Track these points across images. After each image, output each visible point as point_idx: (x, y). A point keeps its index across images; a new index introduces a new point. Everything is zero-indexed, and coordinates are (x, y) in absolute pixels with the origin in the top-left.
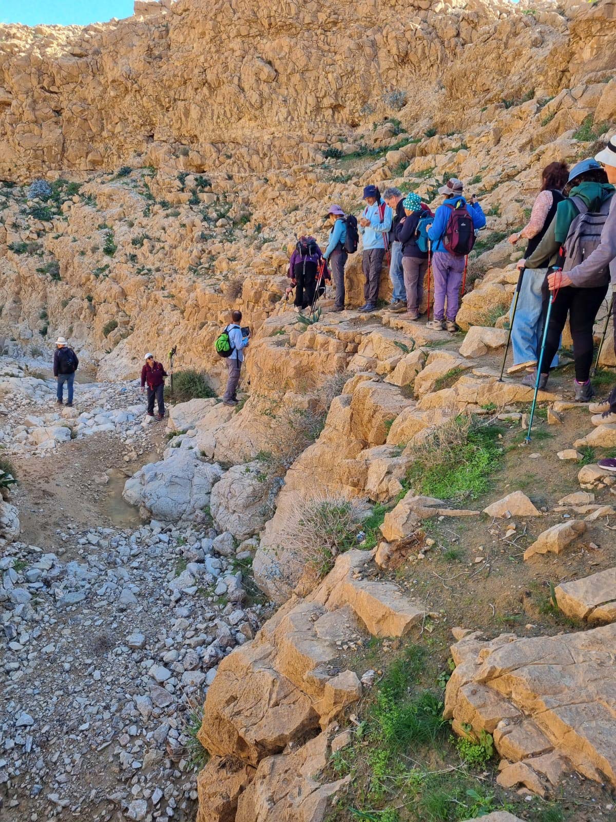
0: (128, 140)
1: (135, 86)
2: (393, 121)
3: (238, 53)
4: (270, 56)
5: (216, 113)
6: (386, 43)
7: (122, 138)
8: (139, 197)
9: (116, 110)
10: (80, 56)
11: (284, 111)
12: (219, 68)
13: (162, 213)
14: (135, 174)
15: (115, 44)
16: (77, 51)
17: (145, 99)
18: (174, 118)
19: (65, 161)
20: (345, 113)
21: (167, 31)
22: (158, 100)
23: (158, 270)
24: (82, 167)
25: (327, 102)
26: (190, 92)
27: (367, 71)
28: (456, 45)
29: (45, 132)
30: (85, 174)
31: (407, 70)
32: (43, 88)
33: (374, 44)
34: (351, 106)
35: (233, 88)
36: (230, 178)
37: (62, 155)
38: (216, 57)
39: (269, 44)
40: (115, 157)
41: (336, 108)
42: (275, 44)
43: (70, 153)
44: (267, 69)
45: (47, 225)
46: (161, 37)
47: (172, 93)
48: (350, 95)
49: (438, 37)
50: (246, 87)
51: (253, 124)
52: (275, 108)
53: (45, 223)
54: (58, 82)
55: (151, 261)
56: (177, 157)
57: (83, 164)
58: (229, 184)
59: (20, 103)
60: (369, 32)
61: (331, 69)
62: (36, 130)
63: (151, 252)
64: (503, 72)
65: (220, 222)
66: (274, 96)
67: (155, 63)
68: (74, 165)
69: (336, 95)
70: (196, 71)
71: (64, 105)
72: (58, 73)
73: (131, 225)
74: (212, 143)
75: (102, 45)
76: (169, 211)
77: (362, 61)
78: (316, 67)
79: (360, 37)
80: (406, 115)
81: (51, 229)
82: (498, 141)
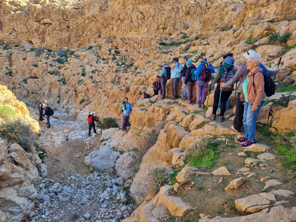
0: (92, 37)
1: (95, 19)
2: (184, 33)
3: (131, 10)
4: (142, 11)
5: (123, 29)
6: (182, 8)
7: (90, 37)
8: (95, 56)
9: (88, 27)
10: (77, 9)
11: (146, 29)
12: (124, 14)
13: (102, 62)
14: (94, 49)
15: (89, 5)
16: (76, 7)
17: (98, 24)
18: (108, 30)
19: (70, 44)
20: (167, 31)
21: (107, 2)
22: (103, 24)
23: (100, 82)
24: (75, 46)
25: (161, 26)
26: (114, 22)
27: (175, 17)
28: (206, 9)
29: (63, 33)
30: (76, 48)
31: (189, 17)
32: (63, 19)
33: (178, 8)
34: (169, 28)
35: (129, 21)
36: (127, 51)
37: (69, 42)
38: (123, 11)
39: (142, 7)
40: (87, 43)
41: (164, 29)
42: (144, 7)
43: (72, 41)
44: (141, 15)
45: (62, 65)
46: (105, 3)
47: (108, 22)
48: (169, 25)
49: (200, 6)
50: (133, 21)
51: (135, 33)
52: (143, 28)
54: (69, 17)
55: (98, 79)
56: (109, 43)
57: (76, 45)
58: (126, 53)
59: (55, 24)
60: (176, 4)
61: (163, 16)
62: (60, 33)
63: (98, 75)
64: (222, 19)
65: (122, 66)
66: (143, 24)
67: (103, 12)
68: (73, 45)
69: (164, 24)
70: (117, 15)
71: (70, 25)
72: (69, 14)
73: (92, 66)
74: (121, 39)
75: (84, 6)
76: (105, 62)
77: (174, 13)
78: (158, 15)
79: (173, 6)
80: (188, 32)
81: (63, 67)
82: (220, 43)
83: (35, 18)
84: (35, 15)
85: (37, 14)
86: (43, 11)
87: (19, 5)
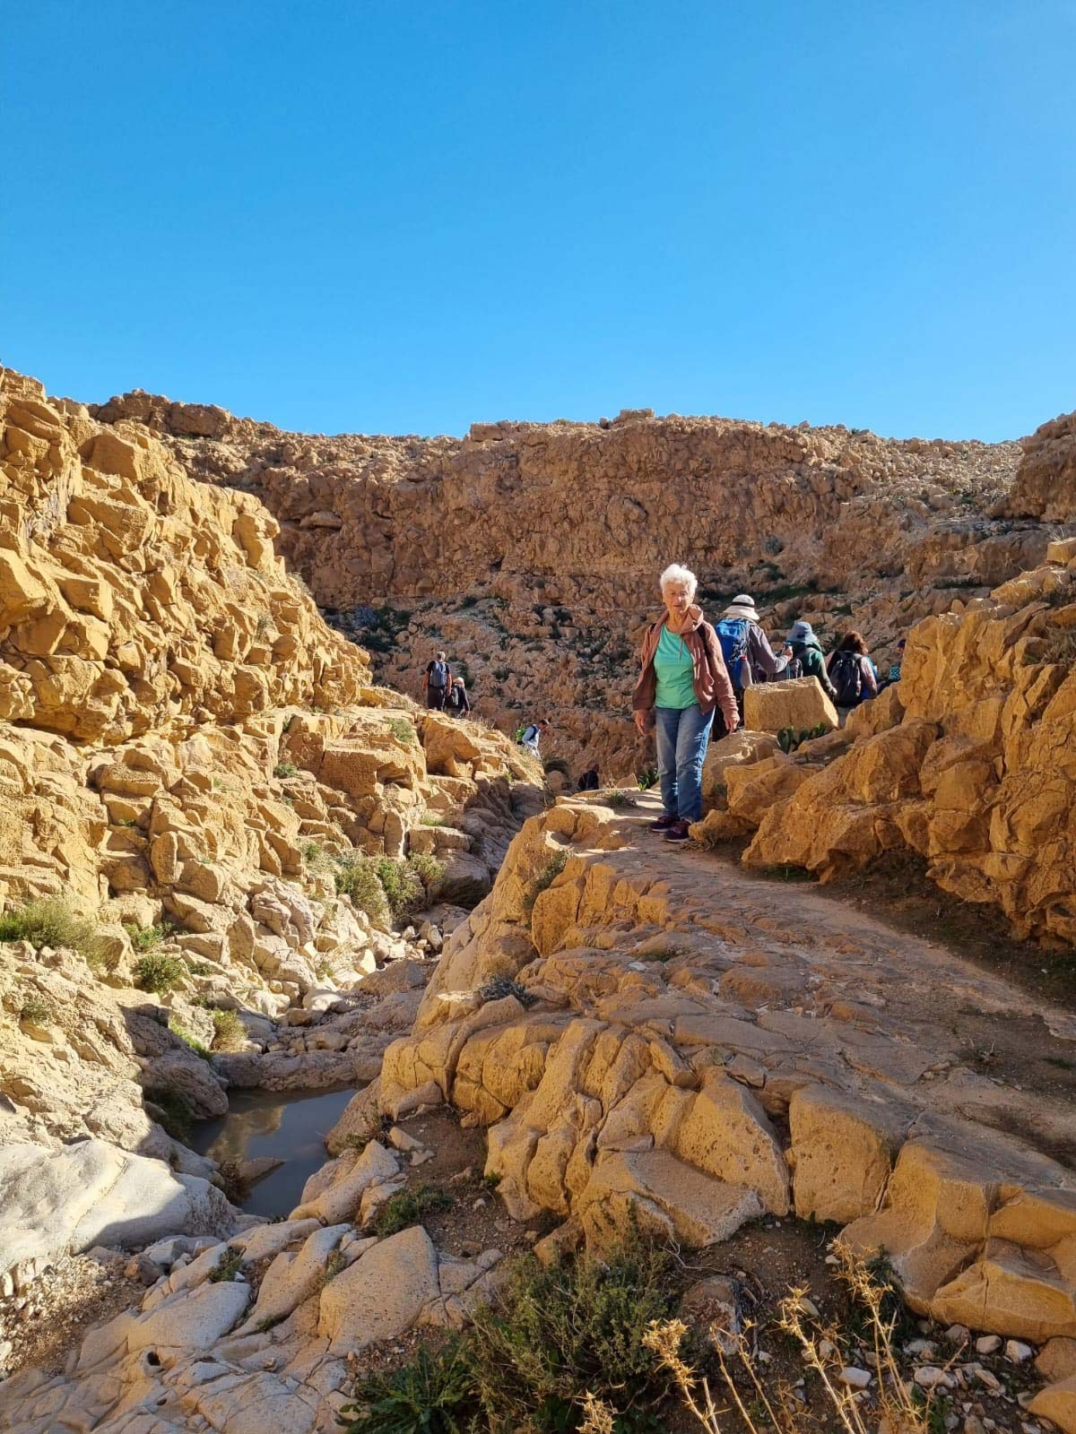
0: (470, 568)
1: (485, 516)
2: (770, 565)
3: (604, 493)
4: (640, 497)
5: (577, 547)
6: (761, 493)
7: (462, 567)
8: (492, 630)
9: (456, 538)
10: (416, 481)
11: (655, 550)
12: (582, 505)
13: (522, 647)
14: (482, 605)
15: (459, 472)
16: (415, 476)
17: (494, 529)
18: (527, 551)
19: (392, 588)
20: (718, 555)
21: (518, 462)
22: (509, 531)
23: (529, 704)
24: (410, 594)
25: (699, 543)
26: (547, 525)
27: (742, 517)
28: (832, 500)
29: (375, 557)
30: (413, 601)
31: (782, 519)
32: (376, 513)
33: (748, 493)
34: (725, 548)
35: (600, 526)
36: (593, 612)
37: (390, 582)
38: (579, 495)
39: (637, 486)
40: (450, 586)
41: (709, 549)
42: (645, 486)
43: (400, 578)
44: (636, 511)
45: (385, 656)
46: (511, 468)
47: (526, 525)
48: (724, 538)
49: (814, 491)
50: (613, 525)
51: (618, 560)
52: (645, 547)
53: (382, 655)
54: (393, 506)
55: (522, 695)
56: (532, 589)
57: (411, 591)
58: (592, 619)
59: (351, 529)
60: (743, 481)
61: (705, 514)
62: (365, 556)
63: (518, 686)
64: (878, 545)
65: (596, 658)
66: (644, 536)
67: (507, 494)
68: (401, 591)
69: (709, 537)
70: (556, 506)
71: (397, 530)
72: (396, 499)
73: (486, 658)
74: (573, 577)
75: (441, 472)
76: (530, 645)
77: (737, 508)
78: (689, 511)
79: (733, 486)
80: (782, 561)
81: (390, 661)
82: (875, 615)
83: (286, 510)
84: (287, 504)
85: (294, 500)
86: (311, 491)
87: (225, 468)
